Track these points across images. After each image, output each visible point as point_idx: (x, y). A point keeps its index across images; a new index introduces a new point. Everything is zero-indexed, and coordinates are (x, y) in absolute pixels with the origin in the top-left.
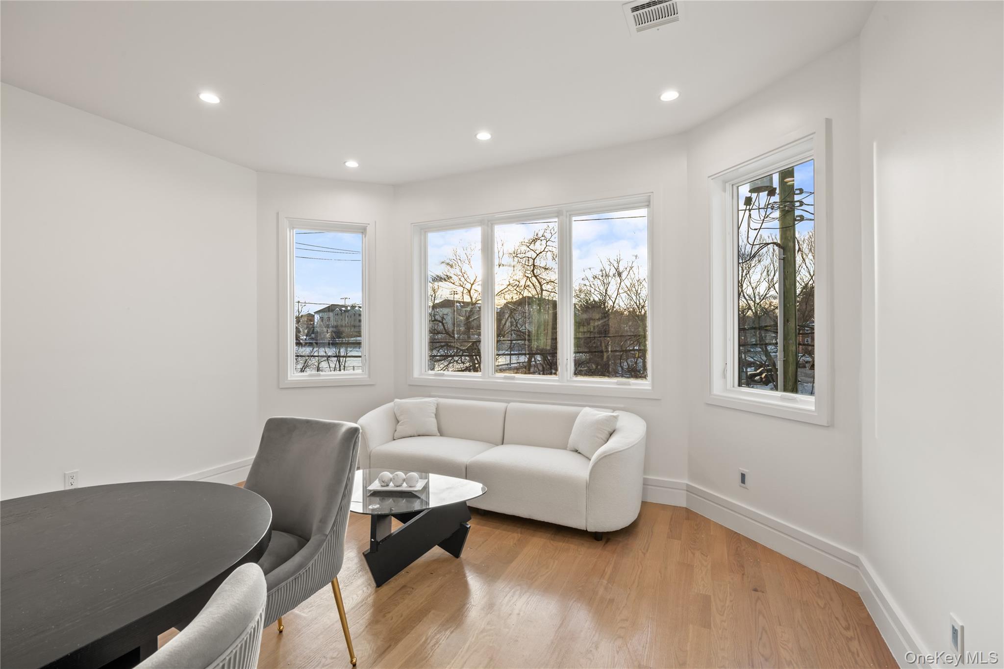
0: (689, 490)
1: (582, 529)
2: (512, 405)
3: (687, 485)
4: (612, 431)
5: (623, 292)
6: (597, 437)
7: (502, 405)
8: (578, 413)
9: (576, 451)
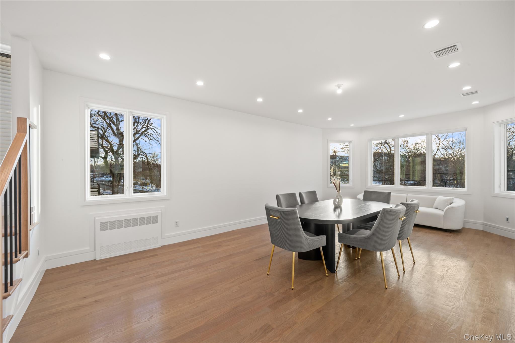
0: (484, 224)
1: (441, 228)
2: (409, 195)
3: (483, 223)
4: (451, 203)
5: (441, 148)
6: (446, 204)
7: (406, 195)
8: (437, 198)
9: (437, 209)
